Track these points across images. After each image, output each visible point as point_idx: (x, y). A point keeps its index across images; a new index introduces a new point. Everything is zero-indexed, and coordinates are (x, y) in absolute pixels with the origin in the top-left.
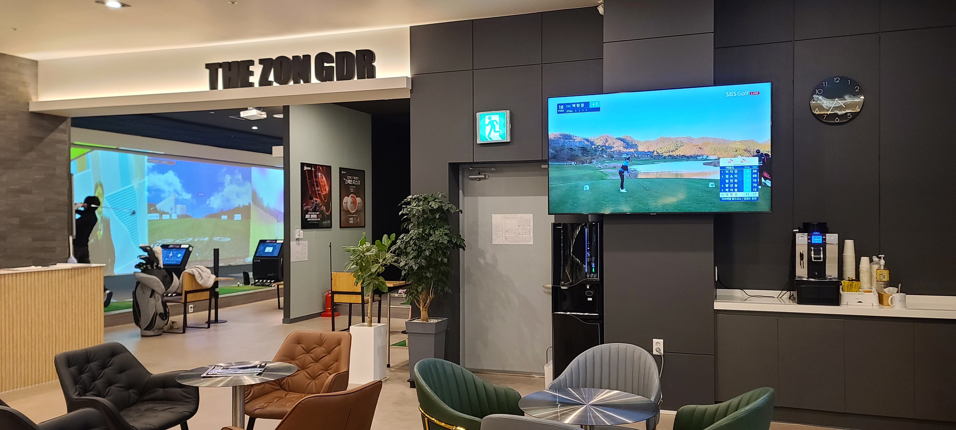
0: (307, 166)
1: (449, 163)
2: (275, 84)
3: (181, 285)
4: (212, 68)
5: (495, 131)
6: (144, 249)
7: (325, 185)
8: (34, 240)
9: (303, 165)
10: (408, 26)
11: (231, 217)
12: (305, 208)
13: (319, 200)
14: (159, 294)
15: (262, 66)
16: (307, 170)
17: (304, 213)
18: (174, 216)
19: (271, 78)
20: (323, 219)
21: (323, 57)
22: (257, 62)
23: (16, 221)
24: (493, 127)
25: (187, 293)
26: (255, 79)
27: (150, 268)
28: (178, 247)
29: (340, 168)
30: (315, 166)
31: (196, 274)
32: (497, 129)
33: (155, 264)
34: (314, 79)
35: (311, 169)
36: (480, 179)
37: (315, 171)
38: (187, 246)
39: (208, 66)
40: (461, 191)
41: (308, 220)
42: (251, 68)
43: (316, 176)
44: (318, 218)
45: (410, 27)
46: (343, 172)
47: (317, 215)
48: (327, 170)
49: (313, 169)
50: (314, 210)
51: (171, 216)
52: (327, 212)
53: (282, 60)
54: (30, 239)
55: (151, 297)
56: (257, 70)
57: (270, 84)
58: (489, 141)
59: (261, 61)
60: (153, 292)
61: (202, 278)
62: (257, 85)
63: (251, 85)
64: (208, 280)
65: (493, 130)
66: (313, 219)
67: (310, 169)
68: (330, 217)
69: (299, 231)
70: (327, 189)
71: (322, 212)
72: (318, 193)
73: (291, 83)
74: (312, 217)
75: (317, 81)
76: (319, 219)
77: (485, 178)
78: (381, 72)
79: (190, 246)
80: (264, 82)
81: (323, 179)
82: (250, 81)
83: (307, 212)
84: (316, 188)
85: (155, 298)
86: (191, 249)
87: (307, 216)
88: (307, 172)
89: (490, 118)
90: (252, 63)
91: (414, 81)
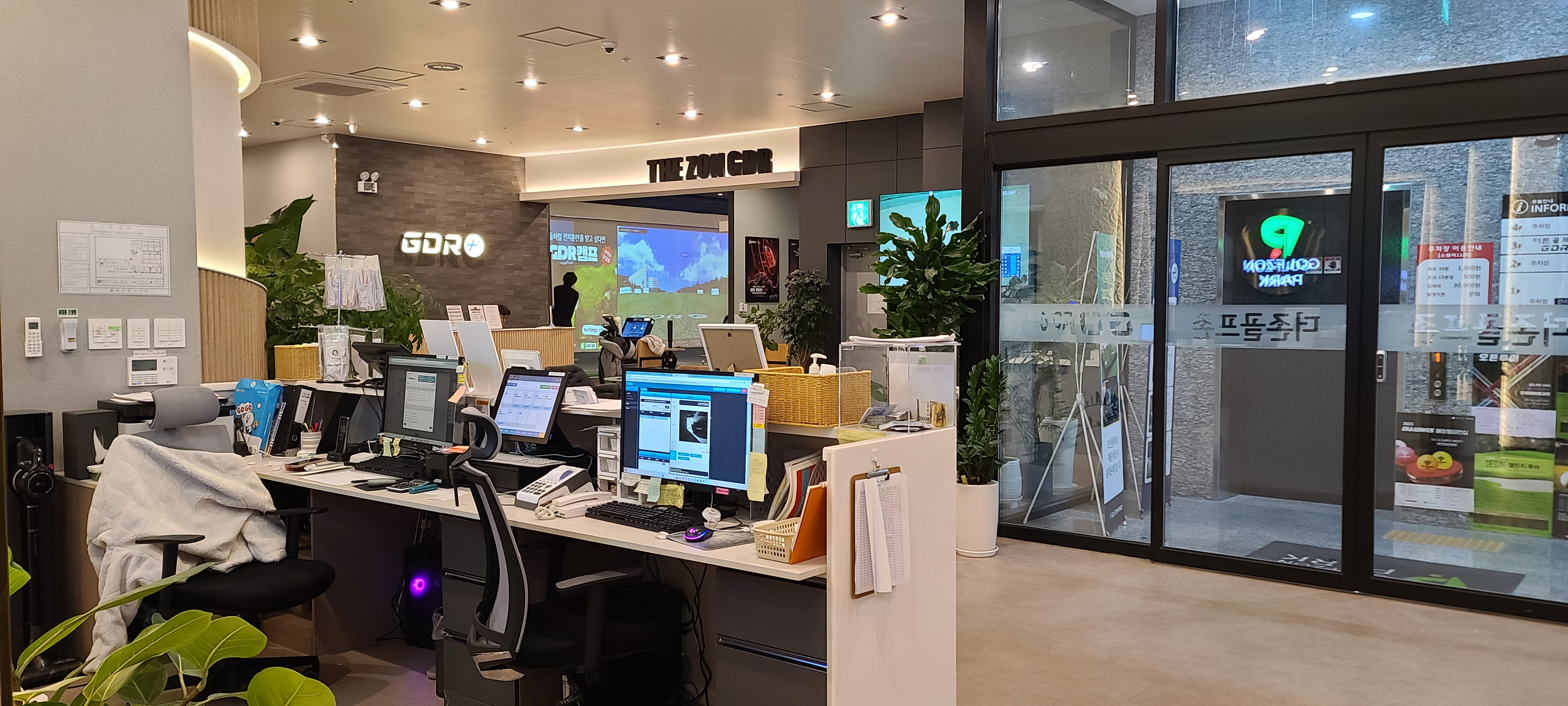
0: (752, 240)
1: (828, 244)
2: (698, 178)
3: (637, 351)
4: (652, 164)
5: (860, 217)
6: (606, 319)
7: (772, 259)
8: (524, 308)
9: (747, 239)
10: (798, 127)
11: (707, 291)
12: (749, 282)
13: (765, 274)
14: (618, 358)
15: (688, 162)
16: (752, 244)
17: (748, 286)
18: (646, 291)
19: (695, 173)
20: (769, 293)
21: (734, 155)
22: (685, 159)
23: (511, 292)
24: (859, 214)
25: (642, 359)
26: (683, 173)
27: (611, 335)
28: (641, 321)
29: (789, 240)
30: (761, 239)
31: (650, 343)
32: (862, 215)
33: (616, 332)
34: (727, 174)
35: (757, 242)
36: (858, 257)
37: (761, 245)
38: (649, 320)
39: (649, 162)
40: (842, 268)
41: (753, 293)
42: (681, 164)
43: (762, 250)
44: (763, 292)
45: (800, 128)
46: (792, 244)
47: (763, 288)
48: (774, 243)
49: (759, 242)
50: (760, 284)
51: (642, 291)
52: (774, 286)
53: (703, 156)
54: (522, 308)
55: (612, 361)
56: (685, 165)
57: (694, 177)
58: (856, 226)
59: (688, 159)
60: (614, 356)
61: (654, 346)
62: (685, 179)
63: (681, 179)
64: (660, 349)
65: (858, 216)
66: (758, 293)
67: (755, 242)
68: (777, 291)
69: (743, 305)
70: (774, 262)
71: (768, 286)
72: (765, 267)
73: (710, 177)
74: (758, 290)
75: (729, 176)
76: (765, 293)
77: (862, 256)
78: (776, 169)
79: (652, 319)
80: (690, 176)
81: (769, 252)
82: (680, 175)
83: (752, 285)
84: (762, 262)
85: (616, 362)
86: (652, 322)
87: (752, 290)
88: (752, 246)
89: (856, 206)
90: (681, 159)
91: (803, 174)
